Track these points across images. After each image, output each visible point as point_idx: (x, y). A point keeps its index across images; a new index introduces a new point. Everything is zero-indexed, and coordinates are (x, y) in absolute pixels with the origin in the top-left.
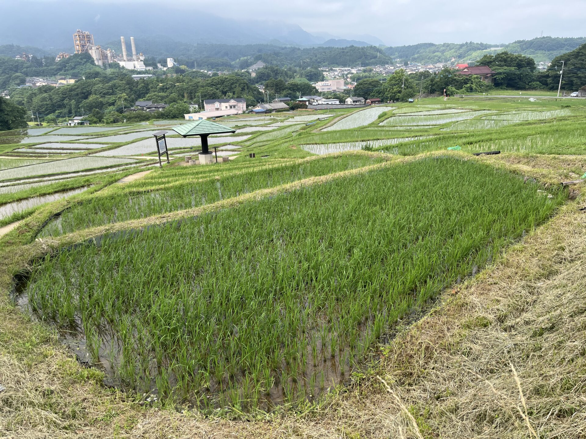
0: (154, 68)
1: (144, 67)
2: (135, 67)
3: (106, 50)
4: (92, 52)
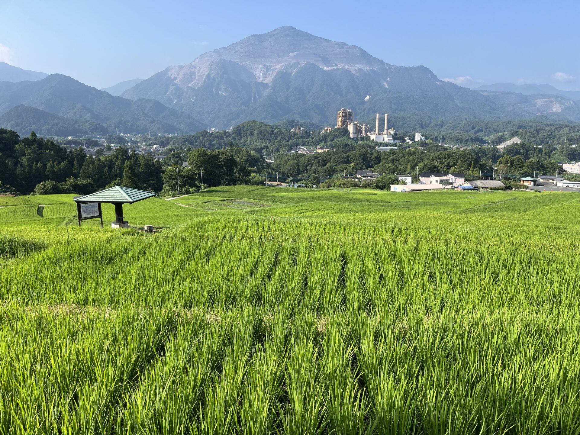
0: (401, 142)
1: (392, 140)
2: (383, 140)
3: (362, 125)
4: (350, 127)
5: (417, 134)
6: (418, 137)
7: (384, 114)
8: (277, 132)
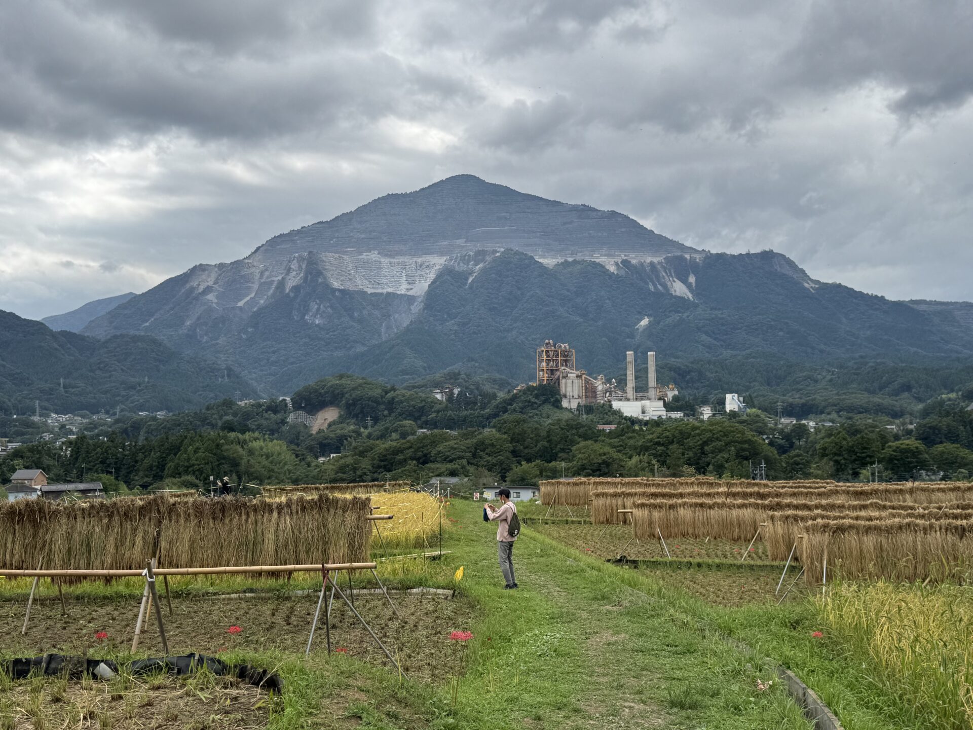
0: (686, 415)
1: (663, 413)
2: (643, 412)
3: (596, 379)
4: (566, 384)
5: (729, 397)
6: (732, 403)
7: (645, 354)
8: (393, 399)
